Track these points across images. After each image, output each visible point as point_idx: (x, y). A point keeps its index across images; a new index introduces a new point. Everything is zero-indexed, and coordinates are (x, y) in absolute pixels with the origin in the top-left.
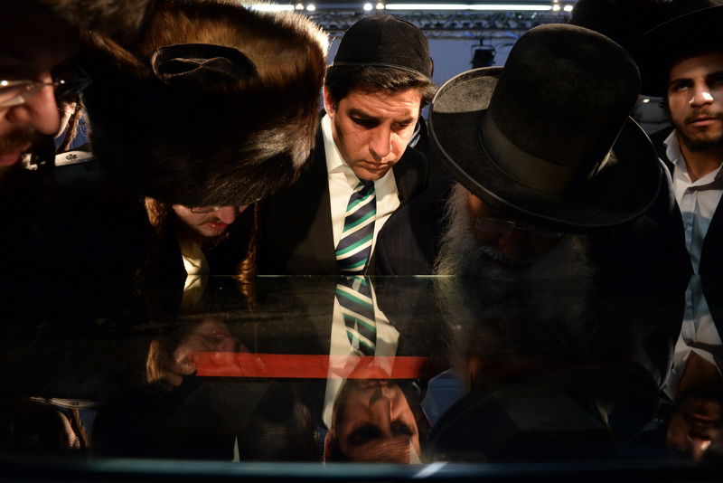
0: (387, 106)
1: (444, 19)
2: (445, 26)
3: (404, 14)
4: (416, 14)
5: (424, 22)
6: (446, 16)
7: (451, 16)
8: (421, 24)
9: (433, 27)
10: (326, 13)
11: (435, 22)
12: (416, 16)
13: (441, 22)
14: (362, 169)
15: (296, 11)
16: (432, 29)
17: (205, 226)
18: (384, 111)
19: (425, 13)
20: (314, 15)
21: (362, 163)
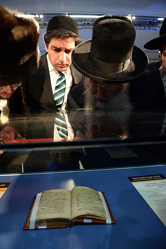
0: (63, 44)
1: (90, 21)
2: (91, 24)
3: (76, 19)
4: (80, 19)
5: (83, 22)
6: (90, 20)
7: (93, 20)
8: (82, 23)
9: (86, 24)
10: (47, 18)
11: (87, 22)
12: (80, 20)
13: (89, 22)
14: (58, 67)
15: (35, 18)
16: (86, 25)
17: (2, 94)
18: (62, 46)
19: (83, 19)
20: (42, 19)
21: (58, 65)
